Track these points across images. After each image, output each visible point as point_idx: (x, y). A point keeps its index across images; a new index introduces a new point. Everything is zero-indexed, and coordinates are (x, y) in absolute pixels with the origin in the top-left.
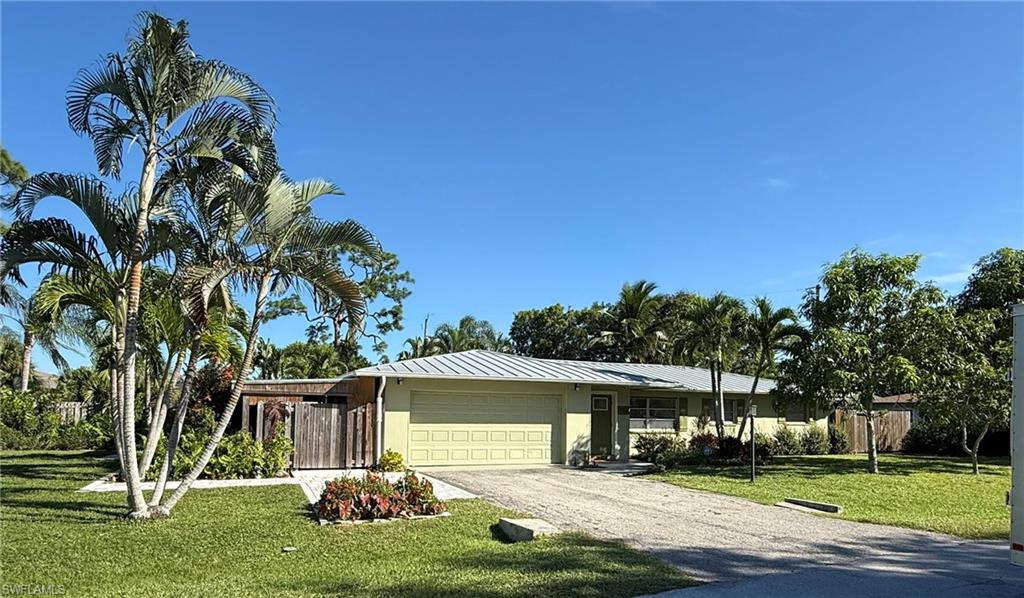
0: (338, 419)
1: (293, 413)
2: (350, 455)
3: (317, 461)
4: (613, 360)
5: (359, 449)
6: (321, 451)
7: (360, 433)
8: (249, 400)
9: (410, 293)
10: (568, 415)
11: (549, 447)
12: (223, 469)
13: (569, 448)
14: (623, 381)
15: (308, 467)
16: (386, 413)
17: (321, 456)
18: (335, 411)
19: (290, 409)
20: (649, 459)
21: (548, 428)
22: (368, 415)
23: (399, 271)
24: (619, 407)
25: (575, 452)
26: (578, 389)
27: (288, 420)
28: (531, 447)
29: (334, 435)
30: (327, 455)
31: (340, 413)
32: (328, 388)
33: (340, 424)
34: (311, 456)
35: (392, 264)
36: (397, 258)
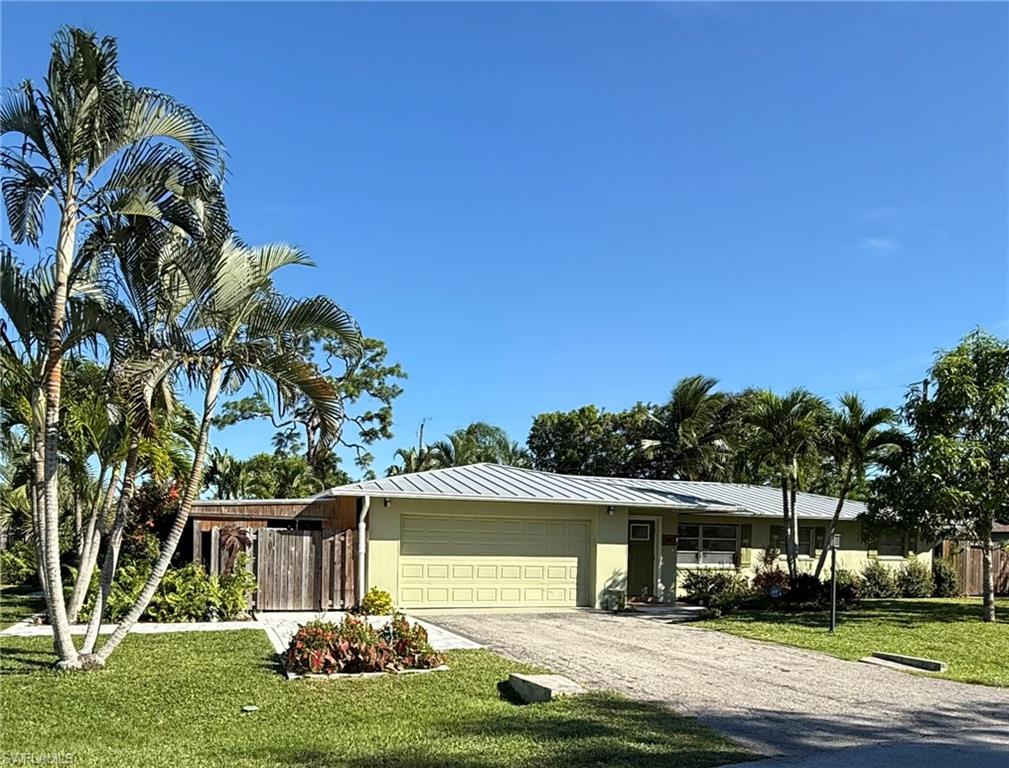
0: (311, 549)
1: (256, 542)
2: (325, 594)
3: (286, 601)
4: (658, 477)
5: (337, 586)
6: (290, 589)
7: (338, 567)
8: (200, 526)
9: (401, 391)
10: (599, 546)
11: (575, 586)
12: (171, 610)
13: (600, 587)
14: (670, 503)
15: (275, 609)
16: (371, 542)
17: (290, 595)
18: (307, 540)
19: (251, 537)
20: (701, 602)
21: (573, 562)
22: (348, 544)
23: (387, 363)
24: (663, 536)
25: (606, 592)
26: (611, 513)
27: (249, 551)
28: (551, 586)
29: (306, 569)
30: (297, 594)
31: (314, 542)
32: (297, 510)
33: (313, 555)
34: (278, 593)
35: (378, 355)
36: (385, 347)
